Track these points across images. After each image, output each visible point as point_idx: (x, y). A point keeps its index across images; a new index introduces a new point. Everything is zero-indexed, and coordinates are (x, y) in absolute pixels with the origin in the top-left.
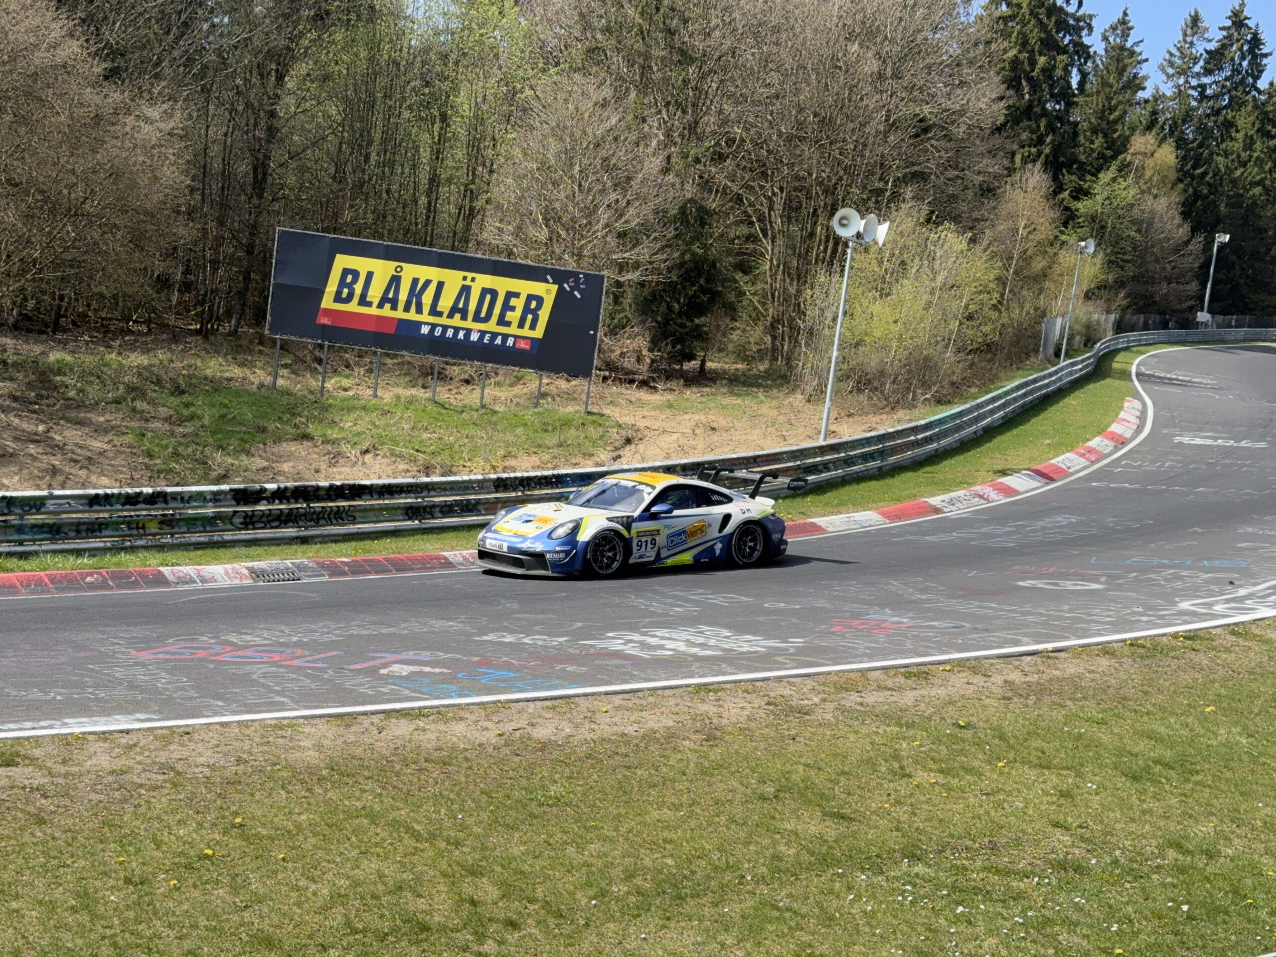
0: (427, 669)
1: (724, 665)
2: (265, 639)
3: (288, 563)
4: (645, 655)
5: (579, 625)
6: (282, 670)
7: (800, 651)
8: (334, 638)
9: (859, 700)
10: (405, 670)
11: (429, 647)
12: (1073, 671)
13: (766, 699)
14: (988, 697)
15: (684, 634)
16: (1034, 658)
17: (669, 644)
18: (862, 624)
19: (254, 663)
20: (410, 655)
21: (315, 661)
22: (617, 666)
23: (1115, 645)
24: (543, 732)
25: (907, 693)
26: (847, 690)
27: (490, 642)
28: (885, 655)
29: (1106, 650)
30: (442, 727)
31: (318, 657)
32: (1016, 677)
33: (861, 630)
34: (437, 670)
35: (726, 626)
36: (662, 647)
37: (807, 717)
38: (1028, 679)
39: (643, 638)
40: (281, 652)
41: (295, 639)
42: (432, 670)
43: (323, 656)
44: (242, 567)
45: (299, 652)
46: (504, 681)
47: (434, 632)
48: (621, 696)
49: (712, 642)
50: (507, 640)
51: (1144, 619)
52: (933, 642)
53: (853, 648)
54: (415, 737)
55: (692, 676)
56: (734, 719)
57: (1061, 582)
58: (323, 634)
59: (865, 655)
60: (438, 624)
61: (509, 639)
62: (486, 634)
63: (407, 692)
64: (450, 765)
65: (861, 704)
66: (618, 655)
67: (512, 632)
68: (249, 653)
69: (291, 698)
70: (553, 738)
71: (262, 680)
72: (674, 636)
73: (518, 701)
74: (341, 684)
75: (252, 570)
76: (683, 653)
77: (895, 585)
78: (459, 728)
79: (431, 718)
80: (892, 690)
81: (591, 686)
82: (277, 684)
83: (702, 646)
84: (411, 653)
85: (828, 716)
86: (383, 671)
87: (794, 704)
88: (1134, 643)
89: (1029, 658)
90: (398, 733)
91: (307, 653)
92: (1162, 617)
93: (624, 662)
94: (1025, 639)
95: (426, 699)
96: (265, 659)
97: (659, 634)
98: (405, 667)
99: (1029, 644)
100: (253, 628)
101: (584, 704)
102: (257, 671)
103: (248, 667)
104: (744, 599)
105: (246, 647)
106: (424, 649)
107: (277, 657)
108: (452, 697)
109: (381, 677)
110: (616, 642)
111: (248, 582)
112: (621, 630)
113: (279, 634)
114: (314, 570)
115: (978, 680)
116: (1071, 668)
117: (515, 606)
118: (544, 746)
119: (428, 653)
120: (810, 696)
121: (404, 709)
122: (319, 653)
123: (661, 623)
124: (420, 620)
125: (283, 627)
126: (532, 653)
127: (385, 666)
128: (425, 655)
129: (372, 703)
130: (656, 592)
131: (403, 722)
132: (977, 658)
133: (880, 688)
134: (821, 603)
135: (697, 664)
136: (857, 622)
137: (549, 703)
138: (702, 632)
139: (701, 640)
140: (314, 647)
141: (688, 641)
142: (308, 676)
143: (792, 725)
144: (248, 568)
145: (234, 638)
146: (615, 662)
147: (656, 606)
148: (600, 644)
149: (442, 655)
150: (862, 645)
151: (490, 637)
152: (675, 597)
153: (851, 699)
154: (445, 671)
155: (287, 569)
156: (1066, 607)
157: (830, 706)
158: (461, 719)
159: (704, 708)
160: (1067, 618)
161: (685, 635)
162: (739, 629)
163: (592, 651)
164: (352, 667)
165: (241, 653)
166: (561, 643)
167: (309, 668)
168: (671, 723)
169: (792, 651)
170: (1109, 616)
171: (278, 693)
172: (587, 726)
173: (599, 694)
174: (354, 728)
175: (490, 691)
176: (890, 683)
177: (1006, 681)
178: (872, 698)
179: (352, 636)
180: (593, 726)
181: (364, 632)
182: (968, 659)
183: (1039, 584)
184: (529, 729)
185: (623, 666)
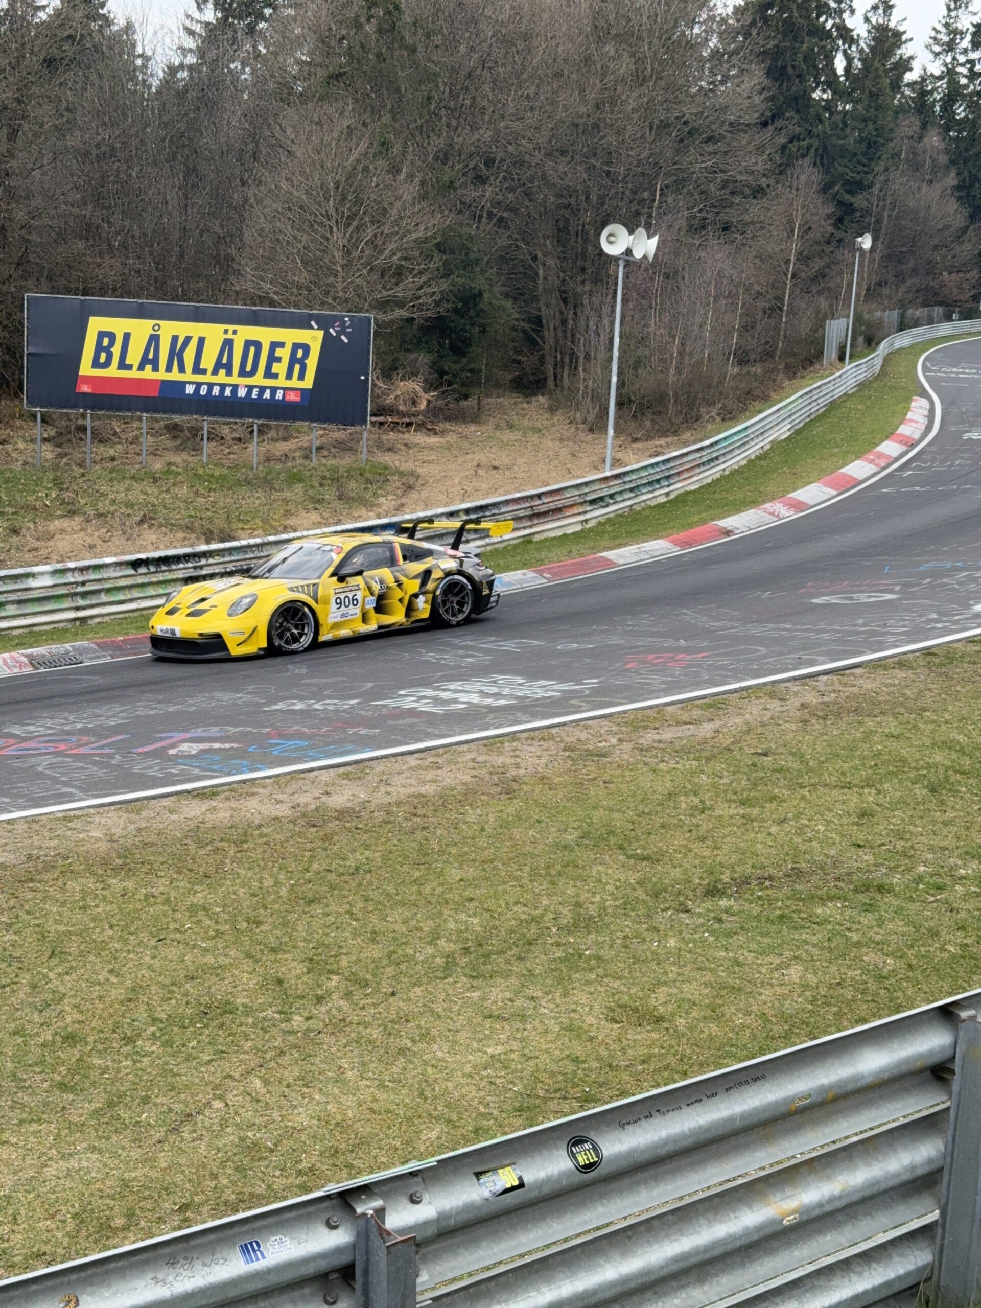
0: (217, 746)
1: (519, 714)
2: (51, 728)
3: (68, 646)
4: (438, 710)
5: (370, 685)
6: (68, 759)
7: (595, 692)
8: (121, 721)
9: (657, 737)
10: (195, 748)
11: (219, 721)
12: (869, 686)
13: (562, 745)
14: (786, 722)
15: (477, 685)
16: (830, 677)
17: (463, 697)
18: (656, 658)
19: (40, 754)
20: (199, 732)
21: (102, 747)
22: (412, 725)
23: (911, 656)
24: (339, 799)
25: (705, 725)
26: (645, 727)
27: (280, 711)
28: (680, 689)
29: (901, 662)
30: (233, 804)
31: (105, 742)
32: (811, 698)
33: (656, 665)
34: (227, 746)
35: (519, 673)
36: (455, 701)
37: (606, 760)
38: (825, 699)
39: (436, 693)
40: (65, 740)
41: (79, 726)
42: (222, 746)
43: (110, 740)
44: (20, 655)
45: (85, 739)
46: (296, 750)
47: (223, 707)
48: (416, 755)
49: (506, 691)
50: (297, 708)
51: (939, 625)
52: (729, 671)
53: (648, 684)
54: (209, 816)
55: (487, 729)
56: (531, 769)
57: (855, 596)
58: (108, 718)
59: (660, 691)
60: (225, 697)
61: (299, 706)
62: (275, 704)
63: (197, 771)
64: (246, 842)
65: (660, 742)
66: (412, 712)
67: (301, 698)
68: (33, 744)
69: (80, 788)
70: (349, 805)
71: (47, 772)
72: (467, 688)
73: (311, 770)
74: (130, 768)
75: (31, 658)
76: (478, 705)
77: (689, 615)
78: (252, 804)
79: (223, 796)
80: (690, 723)
81: (385, 748)
82: (64, 774)
83: (497, 696)
84: (200, 730)
85: (626, 757)
86: (172, 752)
87: (591, 748)
88: (928, 652)
89: (825, 677)
90: (192, 814)
91: (93, 739)
92: (956, 622)
93: (416, 720)
94: (821, 658)
95: (217, 777)
96: (51, 750)
97: (452, 687)
98: (194, 745)
99: (824, 663)
100: (37, 718)
101: (379, 767)
102: (43, 764)
103: (34, 760)
104: (536, 642)
105: (30, 739)
106: (213, 725)
107: (62, 747)
108: (242, 772)
109: (170, 758)
110: (408, 700)
111: (28, 670)
112: (413, 686)
113: (63, 721)
114: (94, 651)
115: (775, 705)
116: (867, 684)
117: (304, 671)
118: (342, 814)
119: (217, 729)
120: (607, 737)
121: (194, 790)
122: (107, 738)
123: (453, 675)
124: (207, 695)
125: (66, 715)
126: (322, 719)
127: (173, 746)
128: (215, 731)
129: (162, 786)
130: (448, 644)
131: (195, 802)
132: (773, 682)
133: (679, 723)
134: (615, 640)
135: (492, 716)
136: (653, 656)
137: (341, 770)
138: (495, 682)
139: (495, 690)
140: (98, 733)
141: (482, 692)
142: (95, 763)
143: (590, 769)
144: (26, 656)
145: (16, 730)
146: (408, 721)
147: (448, 658)
148: (392, 703)
149: (232, 730)
150: (656, 680)
151: (281, 706)
152: (466, 648)
153: (649, 737)
154: (235, 745)
155: (67, 652)
156: (861, 621)
157: (627, 746)
158: (253, 794)
159: (499, 761)
160: (863, 633)
161: (478, 687)
162: (533, 674)
163: (384, 711)
164: (140, 750)
165: (23, 745)
166: (352, 706)
167: (95, 755)
168: (468, 778)
169: (587, 692)
170: (904, 626)
171: (65, 784)
172: (383, 789)
173: (394, 755)
174: (144, 813)
175: (282, 763)
176: (685, 717)
177: (803, 706)
178: (668, 734)
179: (138, 716)
180: (389, 789)
181: (151, 712)
182: (765, 684)
183: (833, 600)
184: (324, 798)
185: (416, 724)
